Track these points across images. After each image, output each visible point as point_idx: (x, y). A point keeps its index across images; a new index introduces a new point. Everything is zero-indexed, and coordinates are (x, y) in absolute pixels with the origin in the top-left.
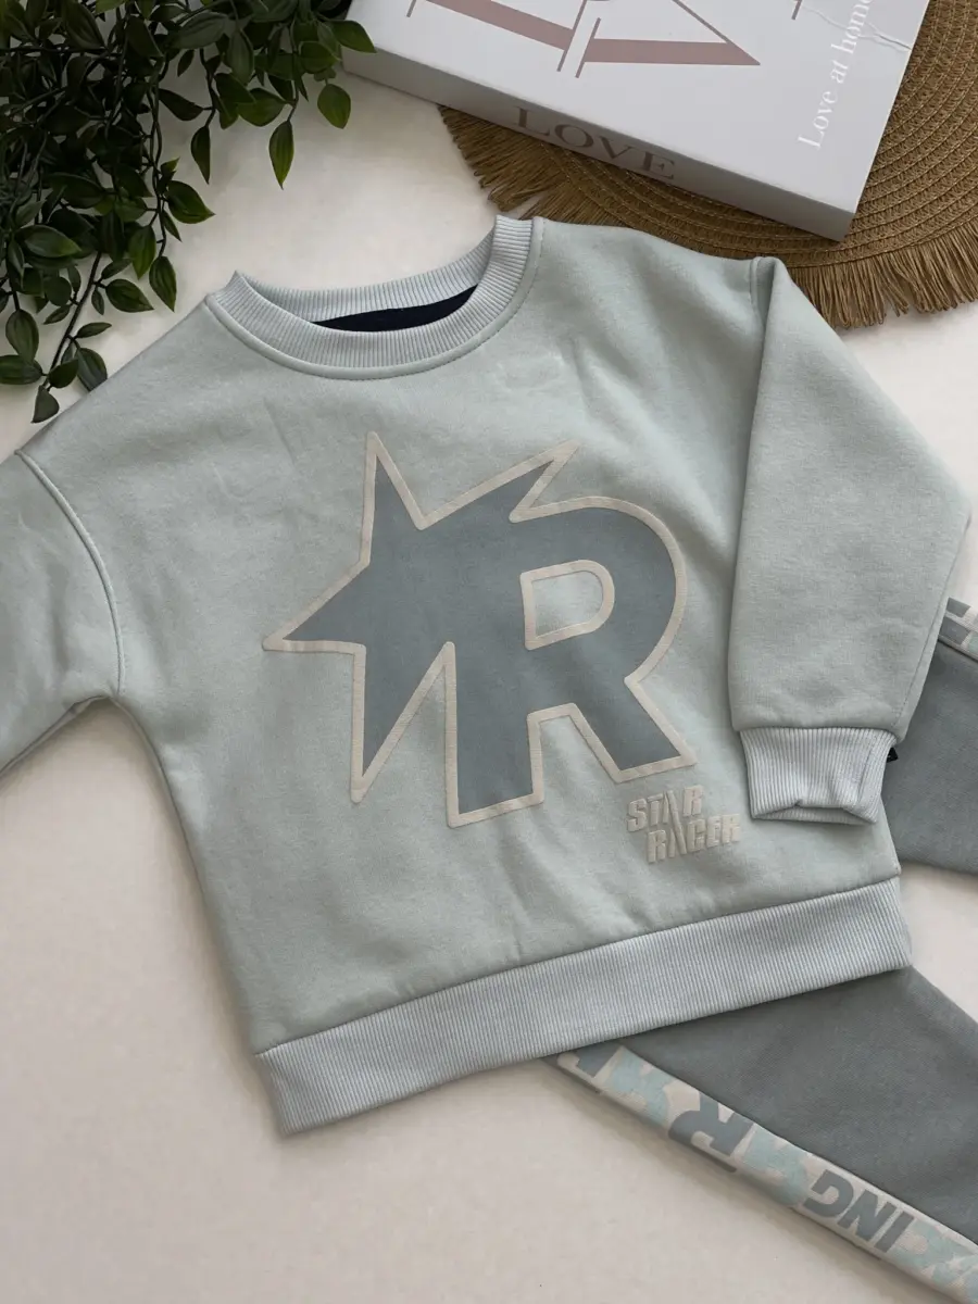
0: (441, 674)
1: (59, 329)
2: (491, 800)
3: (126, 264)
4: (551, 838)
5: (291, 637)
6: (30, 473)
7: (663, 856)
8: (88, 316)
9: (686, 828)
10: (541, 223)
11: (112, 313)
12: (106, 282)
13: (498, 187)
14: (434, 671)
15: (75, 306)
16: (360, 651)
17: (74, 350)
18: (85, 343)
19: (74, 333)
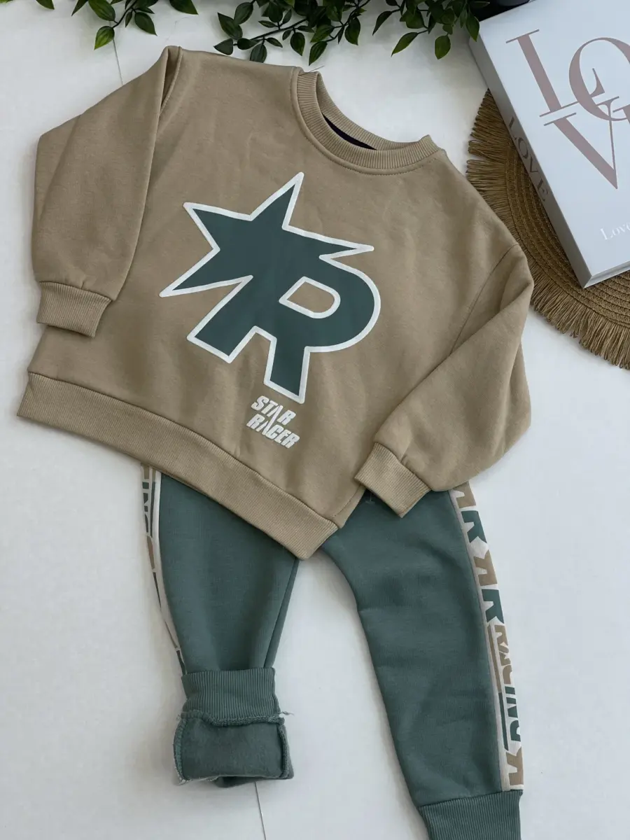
1: (263, 30)
8: (278, 37)
11: (287, 44)
12: (297, 31)
13: (476, 141)
15: (277, 29)
17: (260, 42)
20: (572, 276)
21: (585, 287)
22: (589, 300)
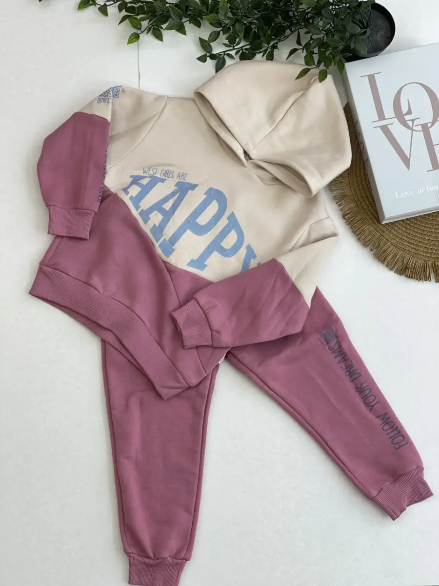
1: (225, 49)
12: (244, 51)
15: (233, 48)
17: (223, 56)
18: (226, 57)
19: (226, 53)
20: (376, 216)
21: (383, 223)
22: (383, 231)
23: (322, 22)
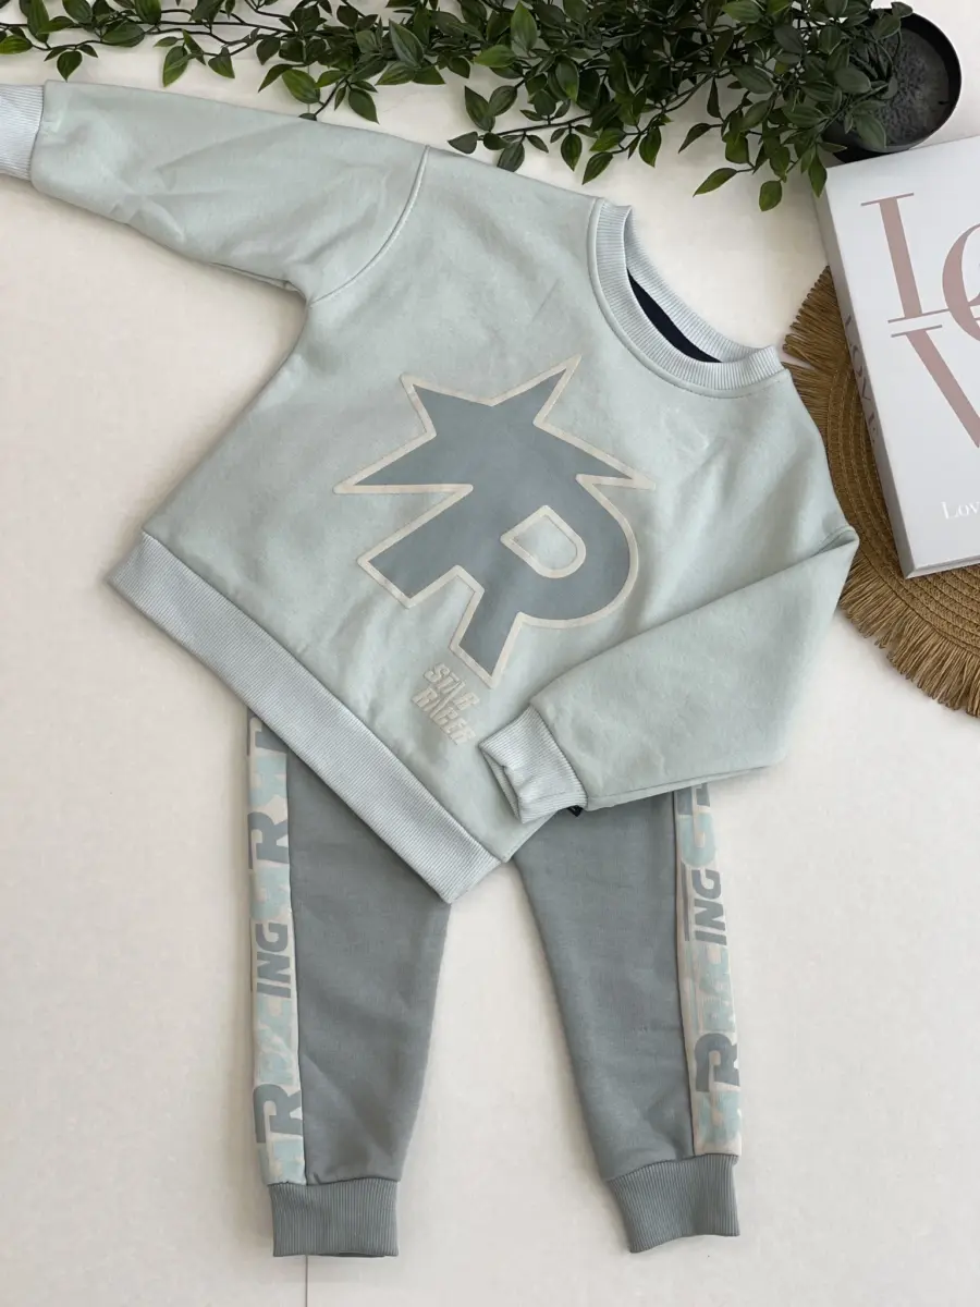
0: (449, 494)
2: (390, 575)
3: (595, 136)
4: (387, 629)
5: (418, 389)
6: (419, 162)
7: (421, 705)
8: (545, 135)
9: (446, 707)
10: (786, 376)
11: (555, 148)
12: (574, 132)
13: (797, 336)
14: (447, 488)
15: (547, 123)
16: (432, 434)
17: (519, 140)
18: (527, 144)
19: (529, 133)
21: (908, 577)
23: (773, 61)
